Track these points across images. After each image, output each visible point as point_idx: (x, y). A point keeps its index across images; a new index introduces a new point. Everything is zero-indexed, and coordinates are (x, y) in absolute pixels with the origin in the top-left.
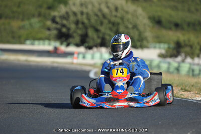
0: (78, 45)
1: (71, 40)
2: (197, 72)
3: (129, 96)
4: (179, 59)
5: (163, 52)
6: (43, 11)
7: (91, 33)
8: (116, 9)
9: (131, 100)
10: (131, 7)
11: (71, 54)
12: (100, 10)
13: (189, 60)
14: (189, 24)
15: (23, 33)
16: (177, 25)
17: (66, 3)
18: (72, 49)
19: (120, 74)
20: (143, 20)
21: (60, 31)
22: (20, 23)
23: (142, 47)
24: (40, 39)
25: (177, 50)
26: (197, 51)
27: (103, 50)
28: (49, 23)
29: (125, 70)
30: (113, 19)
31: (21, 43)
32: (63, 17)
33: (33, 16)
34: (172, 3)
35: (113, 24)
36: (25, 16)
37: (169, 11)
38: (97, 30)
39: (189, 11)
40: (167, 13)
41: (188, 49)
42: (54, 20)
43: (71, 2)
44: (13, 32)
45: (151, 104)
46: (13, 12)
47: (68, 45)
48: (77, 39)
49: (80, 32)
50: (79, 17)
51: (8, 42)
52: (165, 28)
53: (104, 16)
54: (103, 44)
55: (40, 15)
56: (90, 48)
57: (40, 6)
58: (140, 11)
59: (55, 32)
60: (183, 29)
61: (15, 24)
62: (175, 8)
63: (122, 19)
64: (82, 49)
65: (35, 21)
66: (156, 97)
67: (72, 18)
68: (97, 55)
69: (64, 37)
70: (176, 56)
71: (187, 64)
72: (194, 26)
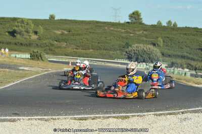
0: (134, 61)
1: (132, 59)
2: (181, 74)
3: (158, 84)
4: (173, 68)
5: (167, 65)
6: (121, 48)
7: (139, 57)
8: (149, 49)
9: (159, 86)
12: (143, 49)
14: (174, 56)
15: (114, 56)
16: (169, 56)
17: (131, 46)
19: (155, 76)
20: (159, 54)
21: (128, 56)
22: (113, 52)
24: (120, 58)
25: (172, 65)
26: (179, 66)
27: (144, 63)
28: (125, 53)
29: (157, 75)
30: (148, 52)
32: (129, 51)
33: (118, 50)
35: (148, 54)
36: (115, 50)
37: (167, 50)
38: (142, 56)
39: (174, 51)
40: (166, 51)
41: (176, 65)
42: (126, 52)
43: (133, 46)
44: (110, 55)
45: (167, 88)
46: (111, 48)
47: (131, 61)
48: (135, 59)
49: (135, 57)
50: (136, 51)
53: (145, 51)
54: (144, 61)
55: (120, 50)
56: (139, 63)
57: (120, 46)
58: (158, 50)
59: (127, 56)
60: (171, 57)
61: (111, 52)
62: (169, 49)
63: (151, 52)
64: (136, 63)
65: (118, 51)
66: (169, 85)
67: (133, 52)
68: (142, 65)
69: (130, 58)
70: (171, 67)
71: (177, 70)
72: (176, 56)
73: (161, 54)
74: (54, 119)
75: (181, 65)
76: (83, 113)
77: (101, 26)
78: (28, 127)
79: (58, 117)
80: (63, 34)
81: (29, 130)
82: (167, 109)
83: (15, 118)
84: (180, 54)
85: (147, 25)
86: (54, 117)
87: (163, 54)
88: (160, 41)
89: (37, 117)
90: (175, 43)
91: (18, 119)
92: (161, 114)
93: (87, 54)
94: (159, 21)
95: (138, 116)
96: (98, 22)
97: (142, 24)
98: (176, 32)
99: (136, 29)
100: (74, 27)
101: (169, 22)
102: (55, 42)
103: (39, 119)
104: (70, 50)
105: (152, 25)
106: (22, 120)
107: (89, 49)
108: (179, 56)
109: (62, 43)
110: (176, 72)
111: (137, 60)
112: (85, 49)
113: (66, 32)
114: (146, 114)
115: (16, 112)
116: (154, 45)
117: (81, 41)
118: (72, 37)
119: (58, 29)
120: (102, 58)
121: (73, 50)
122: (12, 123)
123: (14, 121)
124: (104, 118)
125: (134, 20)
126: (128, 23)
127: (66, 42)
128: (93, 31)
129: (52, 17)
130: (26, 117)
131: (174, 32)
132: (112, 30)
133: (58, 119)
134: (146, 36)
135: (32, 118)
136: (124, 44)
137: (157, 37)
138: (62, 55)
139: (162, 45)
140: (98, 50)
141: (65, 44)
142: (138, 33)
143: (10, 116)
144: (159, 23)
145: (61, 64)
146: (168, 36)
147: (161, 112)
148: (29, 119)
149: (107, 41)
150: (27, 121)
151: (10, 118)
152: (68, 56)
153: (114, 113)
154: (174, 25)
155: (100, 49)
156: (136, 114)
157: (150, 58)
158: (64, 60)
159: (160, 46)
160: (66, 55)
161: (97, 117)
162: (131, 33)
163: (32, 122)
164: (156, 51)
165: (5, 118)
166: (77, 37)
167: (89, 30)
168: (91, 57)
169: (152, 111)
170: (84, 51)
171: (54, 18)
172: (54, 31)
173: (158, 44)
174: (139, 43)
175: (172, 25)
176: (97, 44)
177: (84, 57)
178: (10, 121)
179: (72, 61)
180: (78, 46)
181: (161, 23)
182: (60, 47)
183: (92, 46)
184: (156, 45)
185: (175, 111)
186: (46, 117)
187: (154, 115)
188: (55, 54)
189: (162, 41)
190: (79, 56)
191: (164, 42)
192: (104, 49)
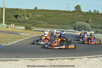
0: (77, 31)
4: (97, 34)
6: (71, 24)
7: (80, 28)
8: (85, 24)
10: (88, 24)
11: (76, 32)
13: (98, 34)
14: (97, 28)
15: (67, 28)
16: (95, 28)
18: (76, 31)
20: (90, 27)
21: (74, 28)
22: (67, 26)
23: (89, 31)
24: (70, 29)
25: (96, 32)
26: (100, 33)
28: (72, 26)
31: (66, 30)
32: (75, 26)
34: (94, 24)
35: (84, 27)
36: (67, 25)
37: (94, 25)
39: (97, 25)
40: (93, 25)
41: (98, 32)
42: (73, 26)
43: (77, 23)
46: (65, 24)
47: (76, 30)
48: (77, 29)
49: (78, 28)
50: (78, 25)
51: (64, 29)
52: (93, 28)
53: (83, 25)
56: (80, 31)
57: (70, 23)
58: (89, 25)
60: (96, 28)
61: (66, 26)
62: (95, 24)
63: (86, 26)
64: (78, 31)
65: (69, 26)
67: (77, 26)
69: (75, 29)
72: (98, 28)
73: (91, 27)
74: (36, 60)
75: (101, 33)
76: (52, 57)
77: (60, 13)
78: (24, 64)
79: (39, 59)
80: (41, 17)
81: (24, 65)
82: (94, 55)
83: (17, 59)
84: (100, 27)
85: (84, 12)
86: (37, 59)
87: (92, 27)
88: (90, 20)
89: (28, 59)
90: (98, 21)
91: (19, 60)
92: (91, 57)
93: (53, 27)
94: (90, 10)
95: (79, 58)
96: (59, 11)
97: (81, 11)
98: (98, 16)
99: (78, 14)
100: (47, 13)
101: (95, 11)
102: (38, 21)
103: (29, 60)
104: (45, 25)
105: (86, 12)
106: (21, 60)
107: (55, 24)
108: (100, 28)
109: (41, 21)
110: (98, 36)
111: (79, 30)
112: (53, 25)
113: (43, 16)
114: (83, 57)
115: (18, 56)
116: (87, 22)
117: (50, 20)
118: (46, 18)
119: (39, 14)
120: (61, 29)
121: (46, 25)
122: (16, 62)
123: (17, 60)
124: (62, 59)
125: (77, 10)
126: (74, 11)
127: (43, 21)
128: (57, 15)
129: (36, 8)
130: (22, 59)
131: (97, 16)
132: (66, 15)
133: (39, 60)
134: (83, 18)
135: (26, 59)
136: (72, 22)
137: (89, 18)
138: (41, 27)
139: (91, 22)
140: (59, 25)
141: (43, 22)
142: (79, 16)
143: (15, 58)
144: (90, 11)
145: (40, 32)
146: (94, 17)
147: (91, 56)
148: (24, 60)
149: (64, 20)
150: (23, 61)
151: (15, 59)
152: (44, 28)
153: (67, 57)
154: (97, 12)
155: (60, 24)
156: (78, 57)
157: (85, 29)
158: (42, 30)
159: (90, 23)
160: (43, 27)
161: (58, 59)
162: (75, 16)
163: (26, 61)
164: (88, 25)
165: (12, 59)
166: (48, 18)
167: (54, 15)
168: (55, 29)
169: (86, 56)
170: (52, 25)
171: (37, 9)
172: (37, 15)
173: (89, 22)
174: (80, 21)
175: (96, 12)
176: (58, 22)
177: (52, 28)
178: (15, 60)
179: (46, 30)
180: (49, 23)
181: (91, 11)
182: (40, 23)
183: (56, 23)
184: (88, 22)
185: (98, 56)
186: (33, 59)
187: (87, 58)
188: (37, 27)
189: (91, 20)
190: (50, 28)
191: (92, 20)
192: (62, 24)
